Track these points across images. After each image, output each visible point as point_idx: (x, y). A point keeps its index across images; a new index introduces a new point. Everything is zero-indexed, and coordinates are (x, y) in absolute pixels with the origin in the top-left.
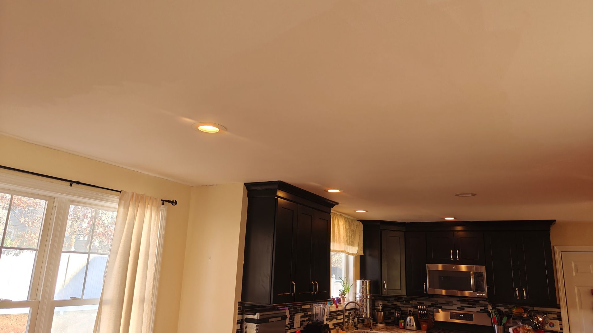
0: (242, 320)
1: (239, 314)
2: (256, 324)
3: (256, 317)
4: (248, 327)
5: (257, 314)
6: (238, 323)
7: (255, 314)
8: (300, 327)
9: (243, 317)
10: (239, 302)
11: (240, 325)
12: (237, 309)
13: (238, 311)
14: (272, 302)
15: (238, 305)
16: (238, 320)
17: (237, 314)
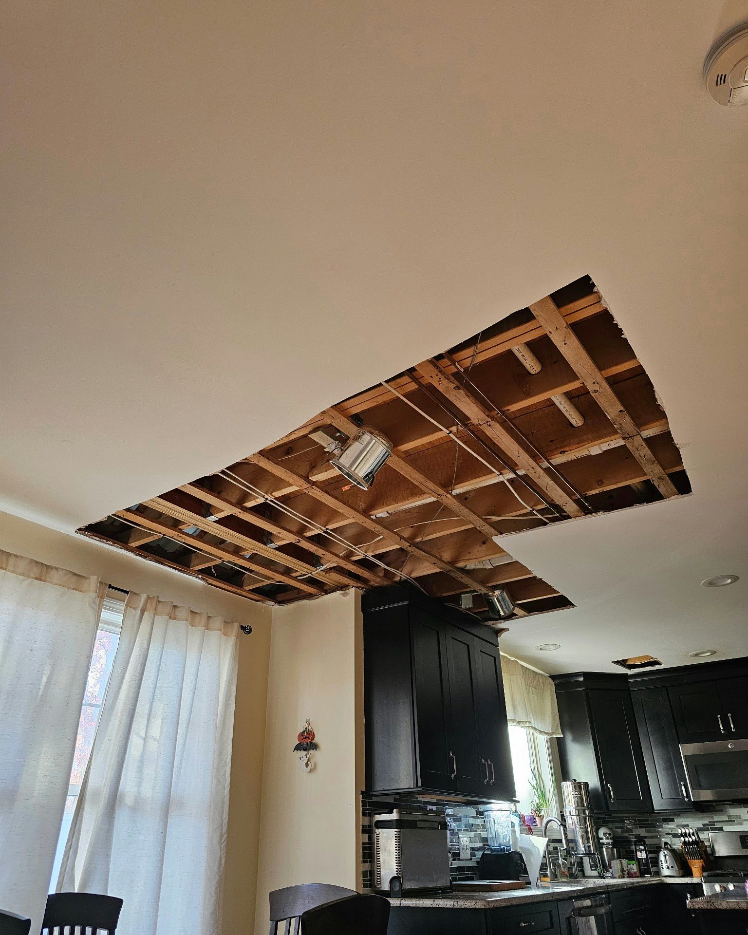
0: (370, 826)
1: (364, 814)
2: (396, 830)
3: (394, 816)
4: (380, 838)
5: (395, 811)
6: (364, 831)
7: (391, 812)
8: (471, 859)
9: (371, 821)
10: (362, 792)
11: (366, 835)
12: (361, 804)
13: (363, 809)
14: (419, 784)
15: (361, 796)
16: (363, 826)
17: (361, 814)
